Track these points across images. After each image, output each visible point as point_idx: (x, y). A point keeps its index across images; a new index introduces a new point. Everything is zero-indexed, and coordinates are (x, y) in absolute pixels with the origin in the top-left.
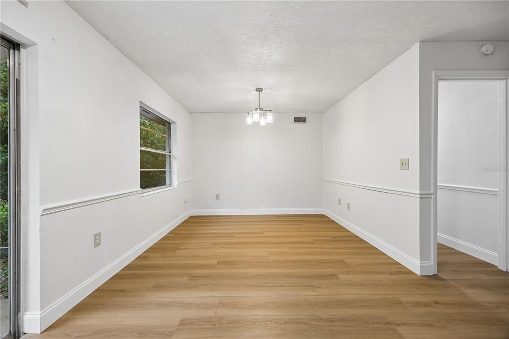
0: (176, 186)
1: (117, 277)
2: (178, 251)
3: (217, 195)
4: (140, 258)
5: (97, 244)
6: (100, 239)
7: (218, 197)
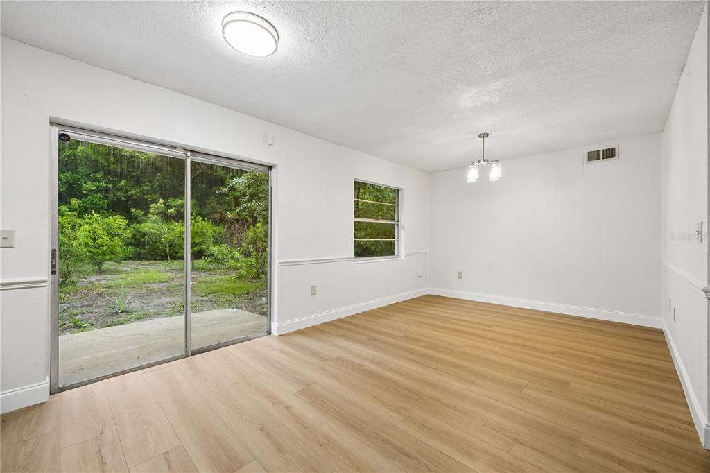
0: (403, 257)
1: (328, 324)
2: (383, 320)
3: (459, 273)
4: (352, 317)
5: (313, 294)
6: (315, 290)
7: (460, 276)
